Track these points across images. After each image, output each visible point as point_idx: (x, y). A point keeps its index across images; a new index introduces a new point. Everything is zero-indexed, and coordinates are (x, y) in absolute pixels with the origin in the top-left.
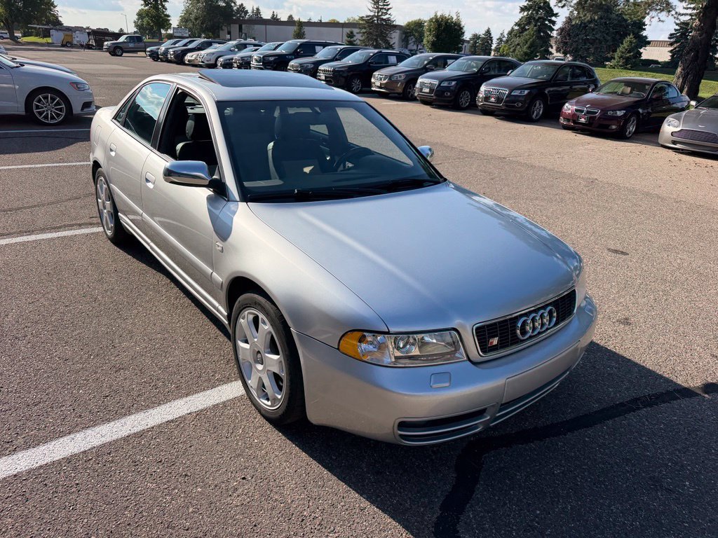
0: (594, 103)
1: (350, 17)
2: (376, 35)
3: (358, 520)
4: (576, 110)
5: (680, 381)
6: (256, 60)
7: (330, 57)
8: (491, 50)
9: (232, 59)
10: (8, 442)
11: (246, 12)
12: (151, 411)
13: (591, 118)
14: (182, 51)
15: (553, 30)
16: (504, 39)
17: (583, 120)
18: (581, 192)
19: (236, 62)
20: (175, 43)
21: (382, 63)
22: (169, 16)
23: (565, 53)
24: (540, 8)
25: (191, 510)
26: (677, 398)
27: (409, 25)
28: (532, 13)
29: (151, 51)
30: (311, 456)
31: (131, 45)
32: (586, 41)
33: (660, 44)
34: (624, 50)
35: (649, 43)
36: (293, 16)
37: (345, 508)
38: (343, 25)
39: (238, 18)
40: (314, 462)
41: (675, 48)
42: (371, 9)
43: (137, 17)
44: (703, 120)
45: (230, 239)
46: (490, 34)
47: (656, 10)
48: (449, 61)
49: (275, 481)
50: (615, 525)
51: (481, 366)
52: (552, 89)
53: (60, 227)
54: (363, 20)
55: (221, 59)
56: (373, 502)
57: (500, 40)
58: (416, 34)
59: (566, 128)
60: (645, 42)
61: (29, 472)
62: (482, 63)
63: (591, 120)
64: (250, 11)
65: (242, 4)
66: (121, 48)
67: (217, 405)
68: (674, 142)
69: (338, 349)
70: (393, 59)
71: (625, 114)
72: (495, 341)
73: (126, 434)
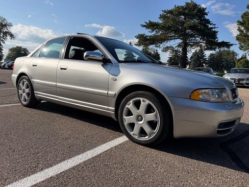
67: (120, 144)
69: (190, 99)
73: (91, 157)
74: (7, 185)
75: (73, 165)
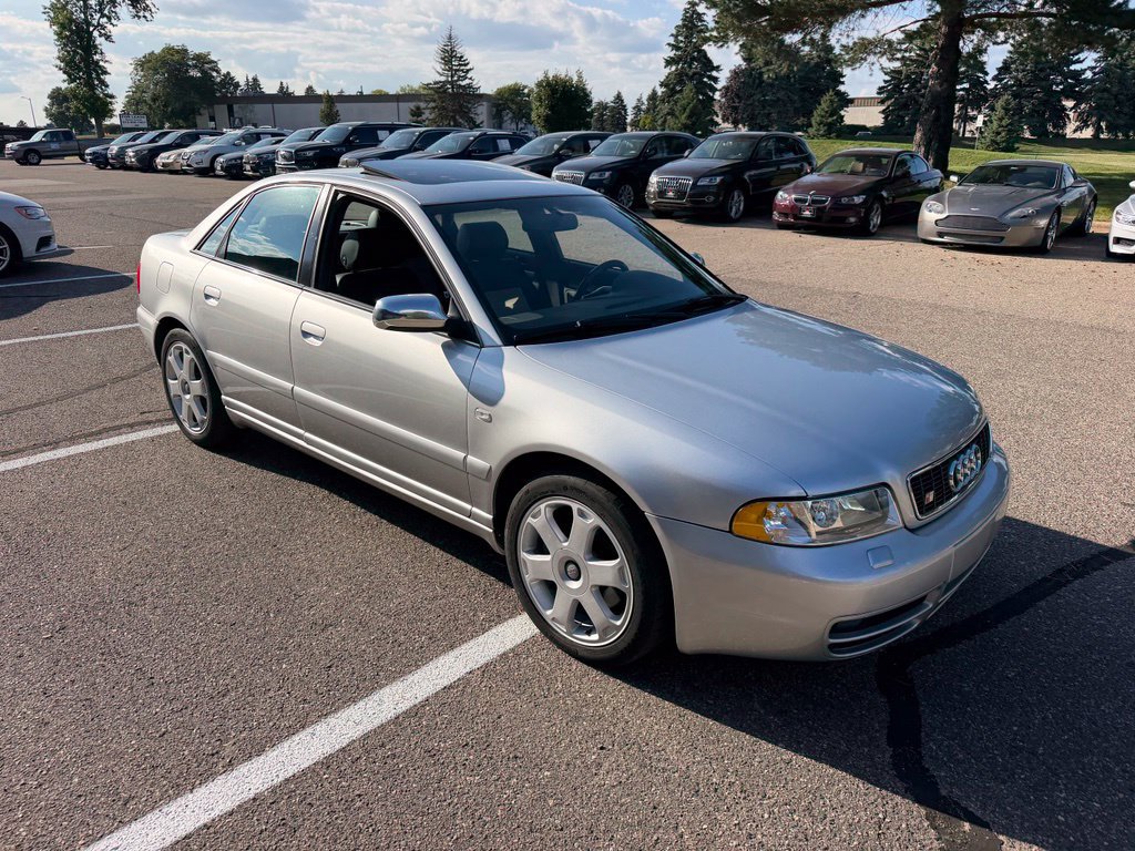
0: (820, 188)
1: (404, 84)
2: (453, 111)
3: (789, 777)
4: (796, 200)
5: (1100, 540)
6: (284, 157)
7: (404, 146)
8: (625, 124)
9: (241, 158)
10: (213, 755)
11: (237, 85)
12: (410, 678)
13: (818, 208)
14: (150, 150)
15: (716, 90)
16: (643, 107)
17: (807, 213)
18: (846, 311)
19: (248, 163)
20: (134, 139)
21: (488, 151)
22: (112, 97)
23: (735, 123)
24: (693, 59)
25: (551, 802)
26: (1108, 563)
27: (500, 93)
28: (682, 68)
29: (94, 153)
30: (678, 703)
31: (54, 146)
32: (764, 104)
33: (866, 102)
34: (823, 113)
35: (852, 101)
36: (315, 88)
37: (764, 764)
38: (397, 98)
39: (224, 96)
40: (688, 712)
41: (888, 107)
42: (441, 71)
43: (49, 101)
44: (975, 199)
45: (504, 401)
46: (622, 101)
47: (875, 53)
48: (593, 143)
49: (647, 744)
50: (1117, 729)
51: (920, 532)
52: (752, 173)
53: (100, 432)
54: (430, 89)
55: (221, 159)
56: (797, 751)
57: (637, 108)
58: (514, 107)
59: (782, 226)
60: (846, 101)
61: (273, 790)
62: (645, 141)
63: (820, 212)
64: (242, 83)
65: (228, 73)
66: (36, 152)
67: (504, 654)
68: (941, 235)
69: (730, 532)
70: (504, 144)
71: (865, 201)
72: (931, 497)
73: (392, 715)
74: (130, 822)
75: (328, 750)
